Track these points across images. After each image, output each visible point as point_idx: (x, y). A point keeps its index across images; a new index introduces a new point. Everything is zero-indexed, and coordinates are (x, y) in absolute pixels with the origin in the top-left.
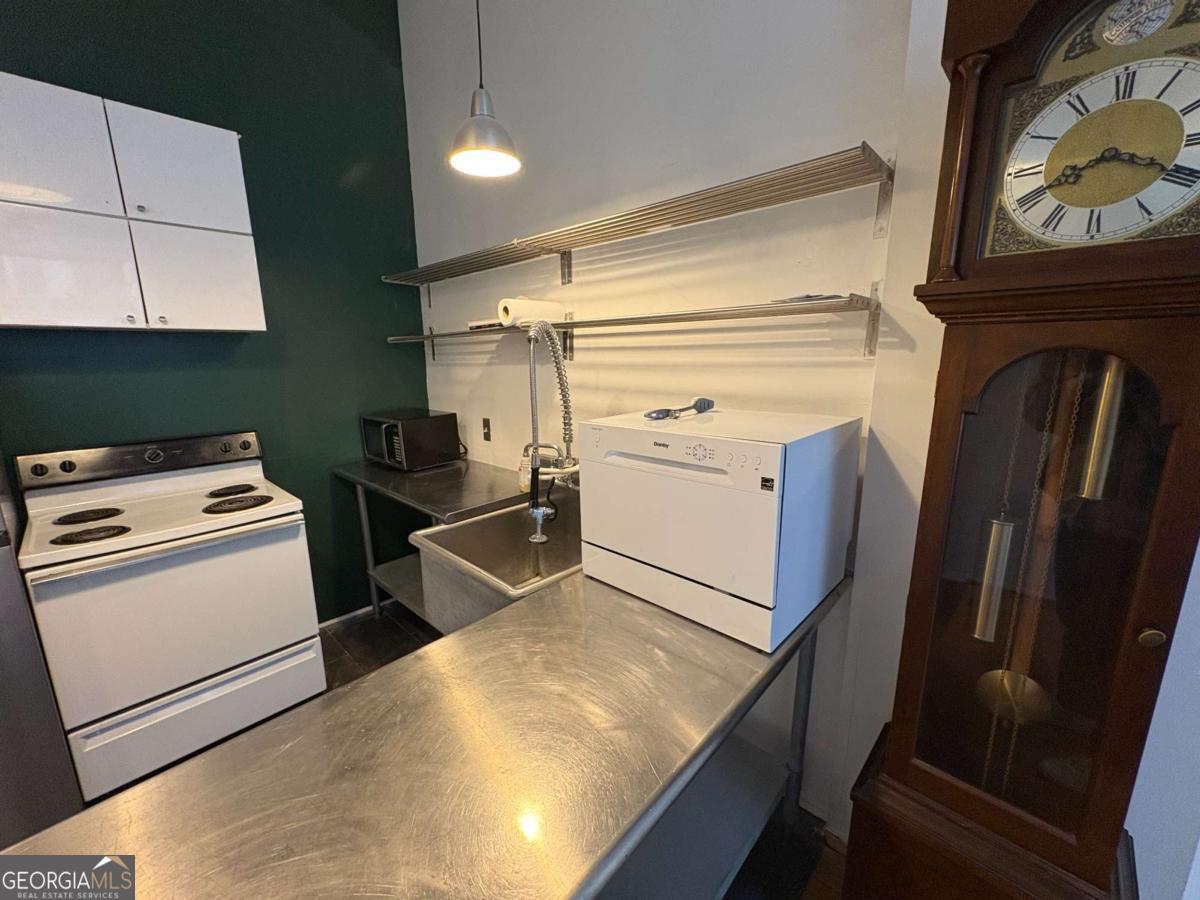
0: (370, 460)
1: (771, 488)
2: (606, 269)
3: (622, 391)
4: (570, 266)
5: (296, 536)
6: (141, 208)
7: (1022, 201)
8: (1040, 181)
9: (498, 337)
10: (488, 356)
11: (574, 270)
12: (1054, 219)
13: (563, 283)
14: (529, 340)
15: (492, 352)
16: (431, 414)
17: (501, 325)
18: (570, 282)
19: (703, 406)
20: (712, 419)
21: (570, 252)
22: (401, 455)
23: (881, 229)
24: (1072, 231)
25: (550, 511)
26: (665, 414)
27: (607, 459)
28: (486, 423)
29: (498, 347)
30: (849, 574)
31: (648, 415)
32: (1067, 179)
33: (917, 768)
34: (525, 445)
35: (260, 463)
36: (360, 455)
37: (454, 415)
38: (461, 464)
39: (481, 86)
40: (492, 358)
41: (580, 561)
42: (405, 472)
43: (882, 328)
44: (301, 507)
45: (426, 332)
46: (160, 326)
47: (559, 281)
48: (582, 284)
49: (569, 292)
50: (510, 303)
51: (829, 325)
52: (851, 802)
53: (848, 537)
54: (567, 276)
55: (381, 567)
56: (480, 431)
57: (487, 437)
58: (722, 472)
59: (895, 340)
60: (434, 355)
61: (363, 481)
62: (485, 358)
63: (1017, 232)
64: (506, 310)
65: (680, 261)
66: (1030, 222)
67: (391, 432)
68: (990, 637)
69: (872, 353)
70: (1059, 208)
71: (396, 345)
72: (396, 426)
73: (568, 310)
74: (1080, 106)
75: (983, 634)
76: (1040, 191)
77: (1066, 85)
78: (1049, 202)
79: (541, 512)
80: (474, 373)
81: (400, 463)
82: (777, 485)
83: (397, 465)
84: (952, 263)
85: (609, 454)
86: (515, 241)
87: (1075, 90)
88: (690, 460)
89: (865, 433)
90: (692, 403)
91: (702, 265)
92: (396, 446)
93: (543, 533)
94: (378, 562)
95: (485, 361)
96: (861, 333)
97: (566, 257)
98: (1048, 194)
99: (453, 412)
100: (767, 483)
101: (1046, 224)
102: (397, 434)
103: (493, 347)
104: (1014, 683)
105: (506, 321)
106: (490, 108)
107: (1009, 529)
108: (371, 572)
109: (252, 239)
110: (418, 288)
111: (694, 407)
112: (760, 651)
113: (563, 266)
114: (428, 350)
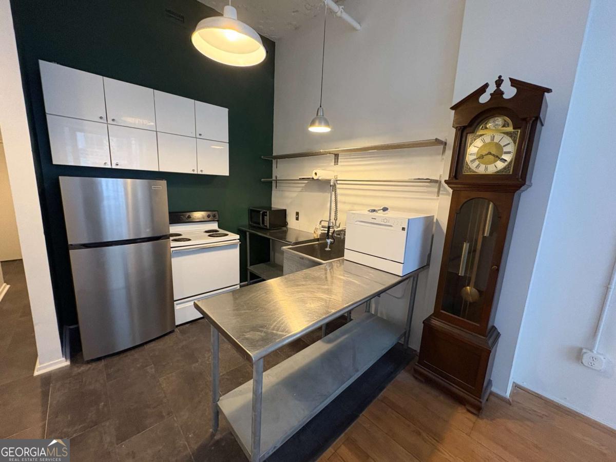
0: (251, 225)
1: (404, 230)
2: (353, 161)
3: (355, 204)
4: (338, 159)
5: (236, 247)
6: (200, 135)
7: (471, 161)
8: (475, 157)
9: (306, 182)
10: (301, 188)
11: (339, 160)
12: (478, 166)
13: (335, 165)
14: (331, 186)
15: (303, 187)
16: (272, 209)
17: (313, 178)
18: (337, 164)
19: (385, 209)
20: (387, 213)
21: (338, 155)
22: (267, 224)
23: (443, 159)
24: (481, 170)
25: (332, 240)
26: (374, 211)
27: (356, 223)
28: (297, 214)
29: (306, 185)
30: (428, 265)
31: (369, 211)
32: (481, 157)
33: (442, 313)
34: (320, 221)
35: (217, 223)
36: (248, 223)
37: (285, 211)
38: (284, 229)
39: (321, 106)
40: (302, 189)
41: (343, 256)
42: (267, 229)
43: (441, 189)
44: (239, 238)
45: (274, 178)
46: (201, 173)
47: (333, 164)
48: (342, 166)
49: (337, 168)
50: (318, 171)
51: (427, 186)
52: (423, 324)
53: (429, 252)
54: (336, 162)
55: (252, 267)
56: (294, 216)
57: (297, 219)
58: (391, 226)
59: (445, 193)
60: (276, 186)
61: (249, 230)
62: (299, 189)
63: (470, 168)
64: (316, 174)
65: (379, 162)
66: (473, 166)
67: (264, 214)
68: (463, 275)
69: (439, 196)
70: (479, 164)
71: (264, 182)
72: (266, 212)
73: (336, 174)
74: (483, 141)
75: (461, 274)
76: (475, 160)
77: (481, 135)
78: (477, 162)
79: (329, 241)
80: (294, 195)
81: (266, 226)
82: (406, 229)
83: (265, 227)
84: (454, 175)
85: (356, 221)
86: (321, 151)
87: (483, 137)
88: (382, 223)
89: (435, 220)
90: (382, 208)
91: (385, 163)
92: (265, 220)
93: (330, 248)
94: (251, 265)
95: (299, 190)
96: (436, 190)
97: (337, 156)
98: (477, 161)
99: (284, 208)
100: (403, 229)
101: (476, 167)
102: (266, 215)
103: (303, 185)
104: (471, 289)
105: (315, 178)
106: (323, 113)
107: (468, 244)
108: (249, 268)
109: (228, 144)
110: (272, 161)
111: (382, 209)
112: (399, 276)
113: (335, 159)
114: (274, 184)
